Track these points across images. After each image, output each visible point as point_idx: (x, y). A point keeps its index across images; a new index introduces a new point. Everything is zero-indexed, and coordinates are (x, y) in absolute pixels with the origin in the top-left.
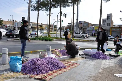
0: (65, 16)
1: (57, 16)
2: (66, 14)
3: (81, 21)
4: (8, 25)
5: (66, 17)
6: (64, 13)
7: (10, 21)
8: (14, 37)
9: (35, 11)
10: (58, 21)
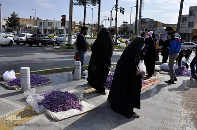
0: (122, 11)
1: (111, 12)
2: (123, 9)
3: (145, 19)
4: (28, 26)
5: (123, 13)
6: (121, 8)
7: (32, 18)
8: (38, 46)
9: (80, 5)
10: (112, 19)
